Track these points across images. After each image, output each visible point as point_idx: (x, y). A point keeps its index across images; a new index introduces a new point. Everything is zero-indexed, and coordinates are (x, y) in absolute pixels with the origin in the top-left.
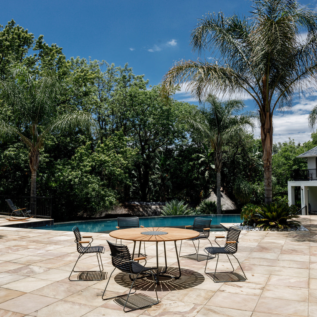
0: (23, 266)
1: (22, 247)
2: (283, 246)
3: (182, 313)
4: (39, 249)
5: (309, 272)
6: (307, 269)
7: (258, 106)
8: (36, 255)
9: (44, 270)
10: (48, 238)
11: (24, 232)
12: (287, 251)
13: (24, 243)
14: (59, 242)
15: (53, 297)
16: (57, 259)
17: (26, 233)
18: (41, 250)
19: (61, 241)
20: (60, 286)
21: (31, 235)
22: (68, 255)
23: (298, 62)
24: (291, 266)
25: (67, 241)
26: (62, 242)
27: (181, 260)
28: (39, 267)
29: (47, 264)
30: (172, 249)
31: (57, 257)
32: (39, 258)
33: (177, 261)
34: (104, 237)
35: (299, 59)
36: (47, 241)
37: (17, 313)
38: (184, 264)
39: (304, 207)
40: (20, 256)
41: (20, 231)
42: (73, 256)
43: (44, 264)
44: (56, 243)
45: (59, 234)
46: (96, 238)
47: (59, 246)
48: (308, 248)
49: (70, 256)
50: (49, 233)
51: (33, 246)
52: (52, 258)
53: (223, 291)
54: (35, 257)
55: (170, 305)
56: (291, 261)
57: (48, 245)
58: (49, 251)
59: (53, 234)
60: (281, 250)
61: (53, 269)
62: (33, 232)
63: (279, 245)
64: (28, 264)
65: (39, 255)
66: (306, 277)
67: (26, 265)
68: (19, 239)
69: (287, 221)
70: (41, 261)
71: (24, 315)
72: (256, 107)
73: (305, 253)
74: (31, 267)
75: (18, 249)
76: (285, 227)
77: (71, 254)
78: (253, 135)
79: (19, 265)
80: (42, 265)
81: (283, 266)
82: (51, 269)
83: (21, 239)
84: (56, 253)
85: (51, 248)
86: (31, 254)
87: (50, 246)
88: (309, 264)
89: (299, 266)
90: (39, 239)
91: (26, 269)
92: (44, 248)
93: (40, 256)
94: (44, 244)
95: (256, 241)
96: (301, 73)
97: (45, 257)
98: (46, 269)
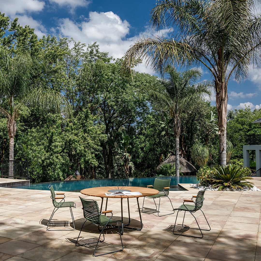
0: (7, 218)
1: (5, 203)
2: (235, 204)
3: (144, 258)
4: (19, 205)
5: (259, 227)
6: (257, 224)
7: (214, 76)
8: (17, 210)
9: (25, 222)
10: (27, 196)
11: (6, 190)
12: (239, 209)
13: (6, 200)
14: (36, 199)
15: (35, 243)
16: (35, 213)
17: (8, 191)
18: (21, 206)
19: (37, 198)
20: (40, 234)
21: (11, 193)
22: (44, 210)
23: (253, 34)
24: (242, 221)
25: (43, 198)
26: (39, 199)
27: (143, 215)
28: (21, 219)
29: (27, 217)
30: (135, 206)
31: (35, 212)
32: (20, 212)
33: (139, 215)
34: (74, 195)
35: (254, 31)
36: (26, 198)
37: (7, 254)
38: (145, 219)
39: (259, 170)
40: (4, 211)
41: (2, 190)
42: (49, 211)
43: (25, 217)
44: (34, 200)
45: (35, 193)
46: (68, 196)
47: (36, 203)
48: (259, 206)
49: (46, 211)
50: (27, 191)
51: (14, 202)
52: (32, 212)
53: (180, 241)
54: (17, 211)
55: (133, 251)
56: (242, 217)
57: (27, 202)
58: (28, 206)
59: (30, 192)
60: (234, 207)
61: (32, 221)
62: (13, 190)
63: (232, 203)
64: (12, 217)
65: (19, 209)
66: (255, 231)
67: (10, 218)
68: (2, 196)
69: (241, 182)
70: (22, 215)
71: (13, 256)
72: (212, 77)
73: (256, 211)
74: (14, 219)
75: (2, 204)
76: (238, 187)
77: (47, 209)
78: (210, 103)
79: (4, 217)
80: (24, 218)
81: (234, 221)
82: (31, 221)
83: (4, 196)
84: (34, 208)
85: (30, 204)
86: (13, 209)
87: (29, 202)
88: (259, 220)
89: (249, 222)
90: (19, 196)
91: (10, 221)
92: (24, 204)
93: (21, 210)
94: (23, 201)
95: (210, 199)
96: (255, 45)
97: (25, 211)
98: (27, 221)
